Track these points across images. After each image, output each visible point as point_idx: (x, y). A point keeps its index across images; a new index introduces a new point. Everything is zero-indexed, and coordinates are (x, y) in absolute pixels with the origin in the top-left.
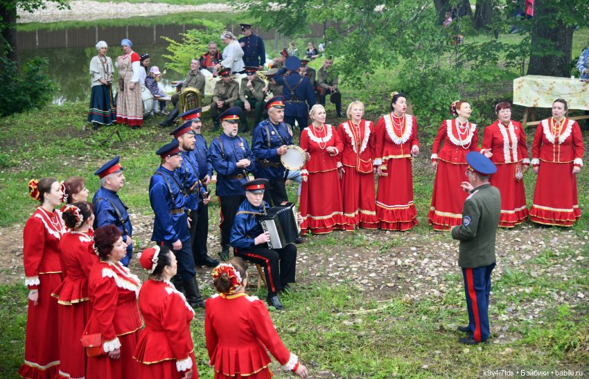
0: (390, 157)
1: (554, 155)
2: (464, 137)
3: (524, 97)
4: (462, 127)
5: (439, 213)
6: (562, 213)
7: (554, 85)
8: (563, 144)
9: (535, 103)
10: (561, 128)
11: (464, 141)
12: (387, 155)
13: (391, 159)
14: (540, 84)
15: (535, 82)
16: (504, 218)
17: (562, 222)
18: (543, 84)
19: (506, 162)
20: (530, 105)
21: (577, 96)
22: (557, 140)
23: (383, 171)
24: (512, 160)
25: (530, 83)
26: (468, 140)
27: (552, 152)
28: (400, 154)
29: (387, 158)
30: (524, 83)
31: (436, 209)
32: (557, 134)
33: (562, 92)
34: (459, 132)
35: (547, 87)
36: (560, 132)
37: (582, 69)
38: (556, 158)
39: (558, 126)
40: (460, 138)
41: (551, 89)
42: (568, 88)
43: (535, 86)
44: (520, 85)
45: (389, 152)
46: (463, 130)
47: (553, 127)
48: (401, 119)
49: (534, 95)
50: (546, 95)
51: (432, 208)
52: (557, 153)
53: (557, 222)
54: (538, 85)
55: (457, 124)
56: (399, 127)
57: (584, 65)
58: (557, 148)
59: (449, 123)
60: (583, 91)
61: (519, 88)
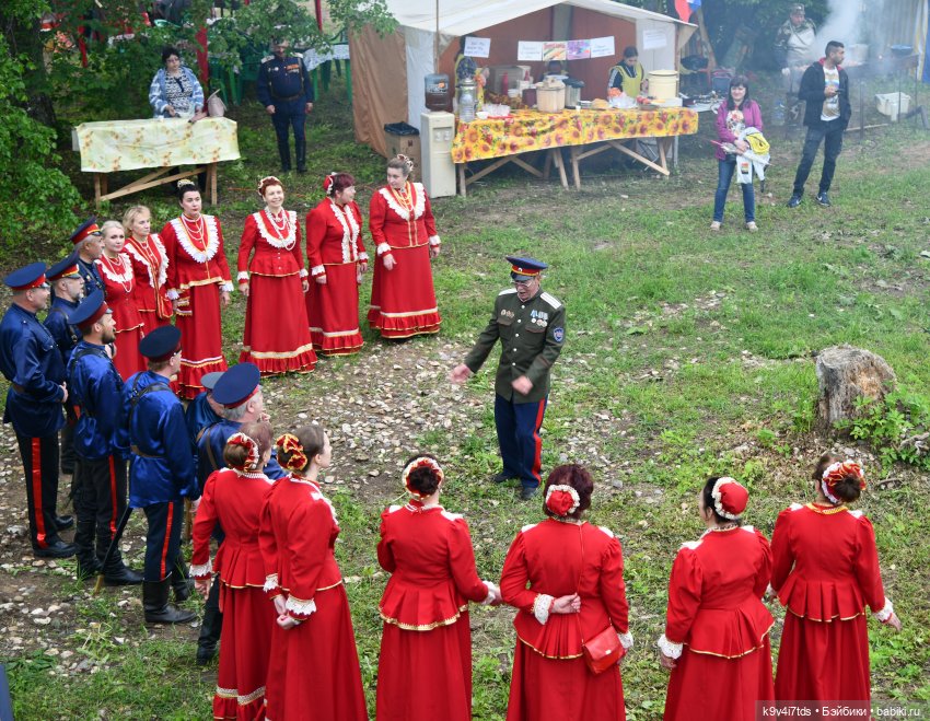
0: (192, 284)
1: (410, 237)
2: (285, 234)
3: (96, 159)
4: (278, 219)
5: (258, 355)
6: (425, 315)
7: (143, 133)
8: (420, 218)
9: (116, 165)
10: (409, 196)
11: (287, 239)
12: (187, 282)
13: (193, 288)
14: (120, 136)
15: (113, 133)
16: (346, 342)
17: (428, 329)
18: (126, 133)
19: (345, 262)
20: (109, 169)
21: (178, 146)
22: (412, 213)
23: (182, 308)
24: (352, 259)
25: (104, 135)
26: (292, 238)
27: (407, 233)
28: (205, 277)
29: (187, 287)
30: (94, 137)
31: (254, 349)
32: (410, 207)
33: (156, 143)
34: (277, 228)
35: (132, 138)
36: (411, 202)
37: (160, 105)
38: (413, 240)
39: (405, 196)
40: (281, 236)
41: (138, 140)
42: (164, 134)
43: (113, 139)
44: (88, 140)
45: (189, 276)
46: (280, 224)
47: (400, 198)
48: (199, 222)
49: (112, 153)
50: (131, 150)
51: (247, 349)
52: (413, 233)
53: (422, 330)
54: (117, 137)
55: (270, 217)
56: (198, 236)
57: (160, 97)
58: (412, 226)
59: (257, 217)
60: (188, 136)
61: (87, 145)
